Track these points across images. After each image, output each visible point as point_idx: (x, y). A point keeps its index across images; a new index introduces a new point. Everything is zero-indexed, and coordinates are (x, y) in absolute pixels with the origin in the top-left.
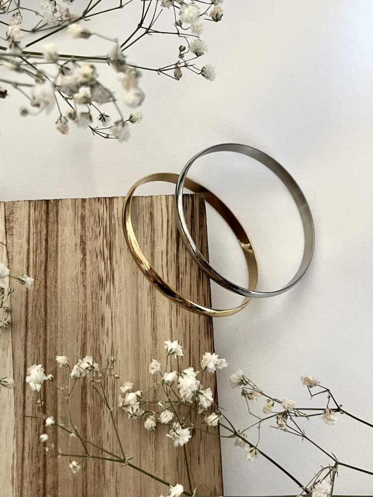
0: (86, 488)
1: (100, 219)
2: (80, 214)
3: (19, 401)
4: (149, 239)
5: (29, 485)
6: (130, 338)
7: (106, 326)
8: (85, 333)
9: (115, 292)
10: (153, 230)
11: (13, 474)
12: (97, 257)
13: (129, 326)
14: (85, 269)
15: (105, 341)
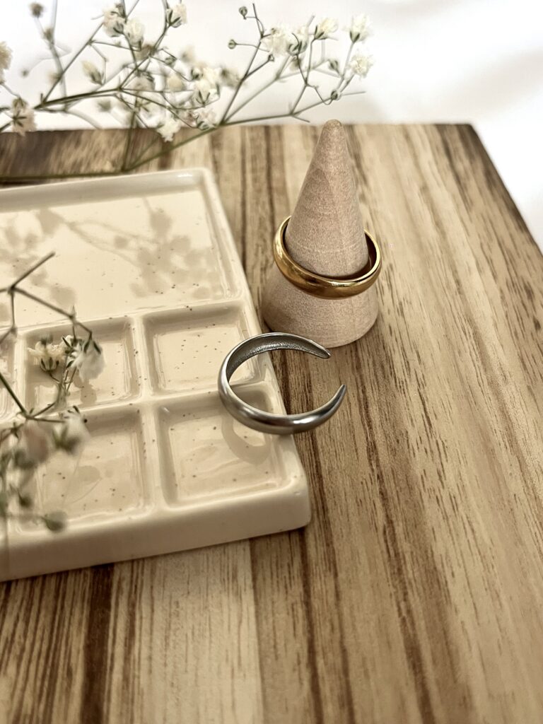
0: (364, 392)
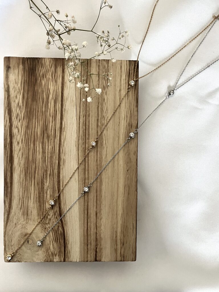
1: (104, 67)
2: (98, 64)
3: (78, 122)
4: (120, 75)
5: (81, 147)
6: (112, 106)
7: (105, 102)
8: (99, 103)
9: (108, 91)
10: (121, 72)
11: (76, 143)
12: (103, 79)
13: (112, 102)
14: (99, 83)
15: (105, 106)
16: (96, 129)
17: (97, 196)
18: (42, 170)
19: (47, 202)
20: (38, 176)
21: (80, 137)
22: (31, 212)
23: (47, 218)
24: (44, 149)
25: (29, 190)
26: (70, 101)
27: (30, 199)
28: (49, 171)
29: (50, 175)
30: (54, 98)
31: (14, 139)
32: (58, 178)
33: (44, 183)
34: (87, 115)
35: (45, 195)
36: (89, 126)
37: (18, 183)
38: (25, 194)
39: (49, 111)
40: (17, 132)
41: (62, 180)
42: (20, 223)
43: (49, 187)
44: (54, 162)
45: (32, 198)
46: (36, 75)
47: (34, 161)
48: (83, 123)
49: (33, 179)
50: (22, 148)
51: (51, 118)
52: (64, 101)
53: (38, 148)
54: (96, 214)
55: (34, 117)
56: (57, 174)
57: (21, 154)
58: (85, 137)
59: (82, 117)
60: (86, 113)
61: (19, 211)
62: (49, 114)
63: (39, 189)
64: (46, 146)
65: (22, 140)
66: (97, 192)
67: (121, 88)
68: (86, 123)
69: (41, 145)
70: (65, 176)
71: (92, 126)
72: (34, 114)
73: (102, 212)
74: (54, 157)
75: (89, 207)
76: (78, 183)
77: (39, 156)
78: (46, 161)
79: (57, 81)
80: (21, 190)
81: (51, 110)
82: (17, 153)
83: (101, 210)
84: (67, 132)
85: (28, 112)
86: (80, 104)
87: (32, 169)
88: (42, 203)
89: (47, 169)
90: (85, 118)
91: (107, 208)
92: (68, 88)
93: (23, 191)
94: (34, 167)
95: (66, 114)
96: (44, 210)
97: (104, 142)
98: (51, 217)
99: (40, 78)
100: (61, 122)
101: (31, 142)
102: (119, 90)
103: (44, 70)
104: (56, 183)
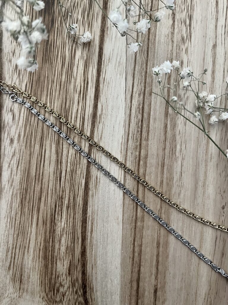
16: (163, 120)
17: (158, 255)
18: (53, 197)
19: (60, 259)
20: (45, 208)
21: (130, 135)
22: (29, 278)
23: (58, 291)
24: (60, 155)
25: (26, 233)
26: (116, 64)
27: (28, 252)
28: (67, 199)
29: (68, 207)
30: (85, 58)
31: (5, 133)
32: (83, 213)
33: (56, 221)
34: (146, 92)
35: (57, 246)
36: (149, 114)
37: (6, 218)
38: (19, 240)
39: (73, 81)
40: (12, 119)
41: (91, 218)
42: (6, 295)
43: (65, 231)
44: (77, 181)
45: (31, 250)
46: (54, 12)
47: (39, 177)
48: (139, 108)
49: (35, 213)
50: (17, 151)
51: (77, 95)
52: (104, 62)
53: (48, 152)
54: (156, 291)
55: (45, 92)
56: (81, 206)
57: (15, 162)
58: (139, 136)
59: (137, 95)
60: (145, 87)
61: (6, 273)
62: (72, 86)
63: (45, 233)
64: (64, 149)
65: (19, 136)
66: (158, 247)
67: (216, 42)
68: (143, 108)
69: (54, 146)
70: (98, 210)
71: (155, 114)
72: (44, 86)
73: (167, 288)
74: (79, 172)
75: (141, 275)
76: (123, 227)
77: (49, 169)
78: (62, 179)
79: (92, 25)
80: (12, 232)
81: (78, 81)
82: (9, 161)
83: (165, 283)
84: (106, 124)
85: (34, 83)
86: (134, 70)
87: (35, 193)
88: (50, 261)
89: (62, 196)
90: (142, 97)
91: (177, 281)
92: (112, 38)
93: (15, 236)
94: (38, 188)
95: (105, 88)
96: (54, 276)
97: (178, 147)
98: (65, 289)
99: (59, 19)
100: (95, 103)
101: (35, 140)
102: (212, 45)
103: (69, 4)
104: (79, 224)
